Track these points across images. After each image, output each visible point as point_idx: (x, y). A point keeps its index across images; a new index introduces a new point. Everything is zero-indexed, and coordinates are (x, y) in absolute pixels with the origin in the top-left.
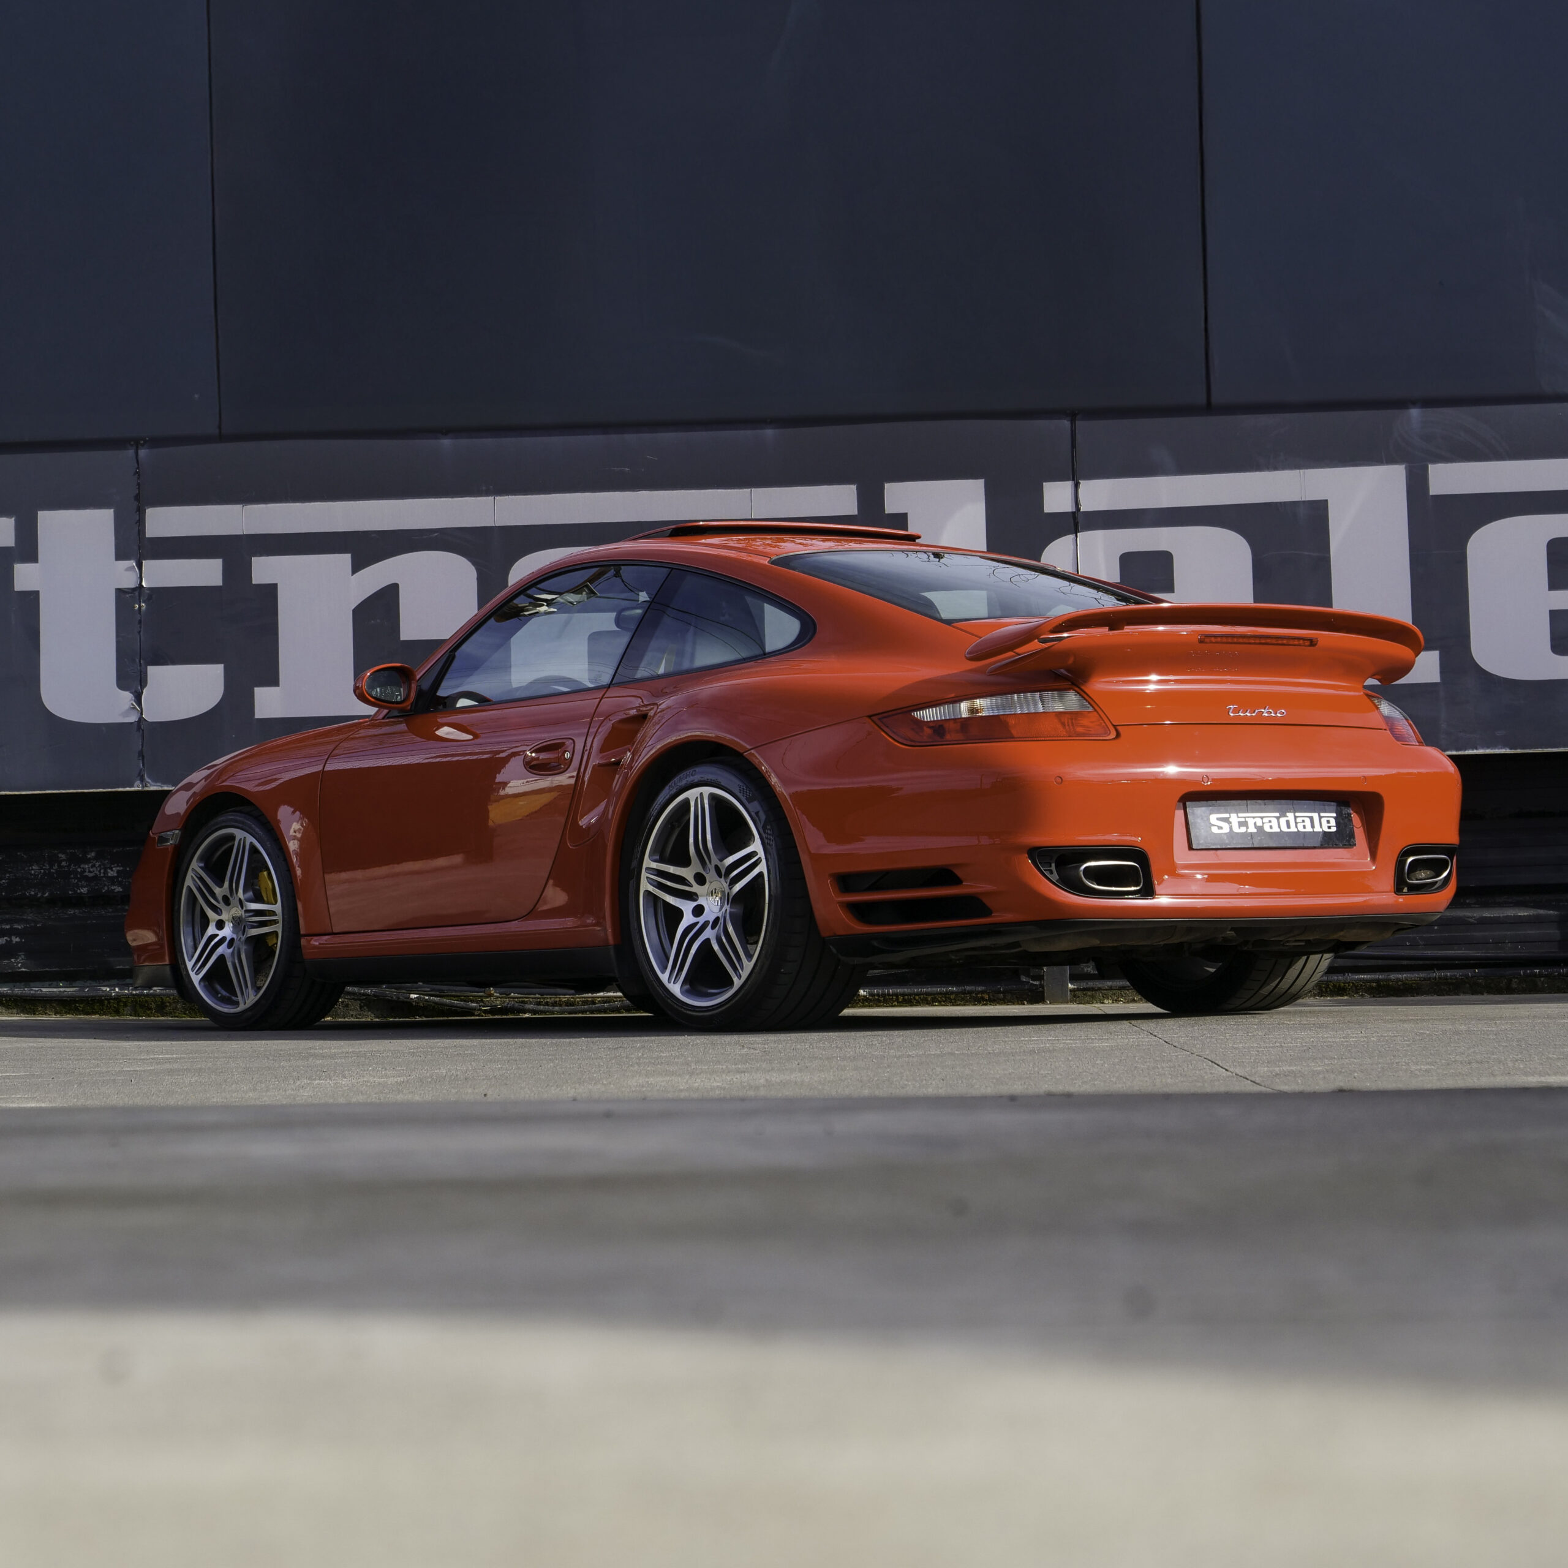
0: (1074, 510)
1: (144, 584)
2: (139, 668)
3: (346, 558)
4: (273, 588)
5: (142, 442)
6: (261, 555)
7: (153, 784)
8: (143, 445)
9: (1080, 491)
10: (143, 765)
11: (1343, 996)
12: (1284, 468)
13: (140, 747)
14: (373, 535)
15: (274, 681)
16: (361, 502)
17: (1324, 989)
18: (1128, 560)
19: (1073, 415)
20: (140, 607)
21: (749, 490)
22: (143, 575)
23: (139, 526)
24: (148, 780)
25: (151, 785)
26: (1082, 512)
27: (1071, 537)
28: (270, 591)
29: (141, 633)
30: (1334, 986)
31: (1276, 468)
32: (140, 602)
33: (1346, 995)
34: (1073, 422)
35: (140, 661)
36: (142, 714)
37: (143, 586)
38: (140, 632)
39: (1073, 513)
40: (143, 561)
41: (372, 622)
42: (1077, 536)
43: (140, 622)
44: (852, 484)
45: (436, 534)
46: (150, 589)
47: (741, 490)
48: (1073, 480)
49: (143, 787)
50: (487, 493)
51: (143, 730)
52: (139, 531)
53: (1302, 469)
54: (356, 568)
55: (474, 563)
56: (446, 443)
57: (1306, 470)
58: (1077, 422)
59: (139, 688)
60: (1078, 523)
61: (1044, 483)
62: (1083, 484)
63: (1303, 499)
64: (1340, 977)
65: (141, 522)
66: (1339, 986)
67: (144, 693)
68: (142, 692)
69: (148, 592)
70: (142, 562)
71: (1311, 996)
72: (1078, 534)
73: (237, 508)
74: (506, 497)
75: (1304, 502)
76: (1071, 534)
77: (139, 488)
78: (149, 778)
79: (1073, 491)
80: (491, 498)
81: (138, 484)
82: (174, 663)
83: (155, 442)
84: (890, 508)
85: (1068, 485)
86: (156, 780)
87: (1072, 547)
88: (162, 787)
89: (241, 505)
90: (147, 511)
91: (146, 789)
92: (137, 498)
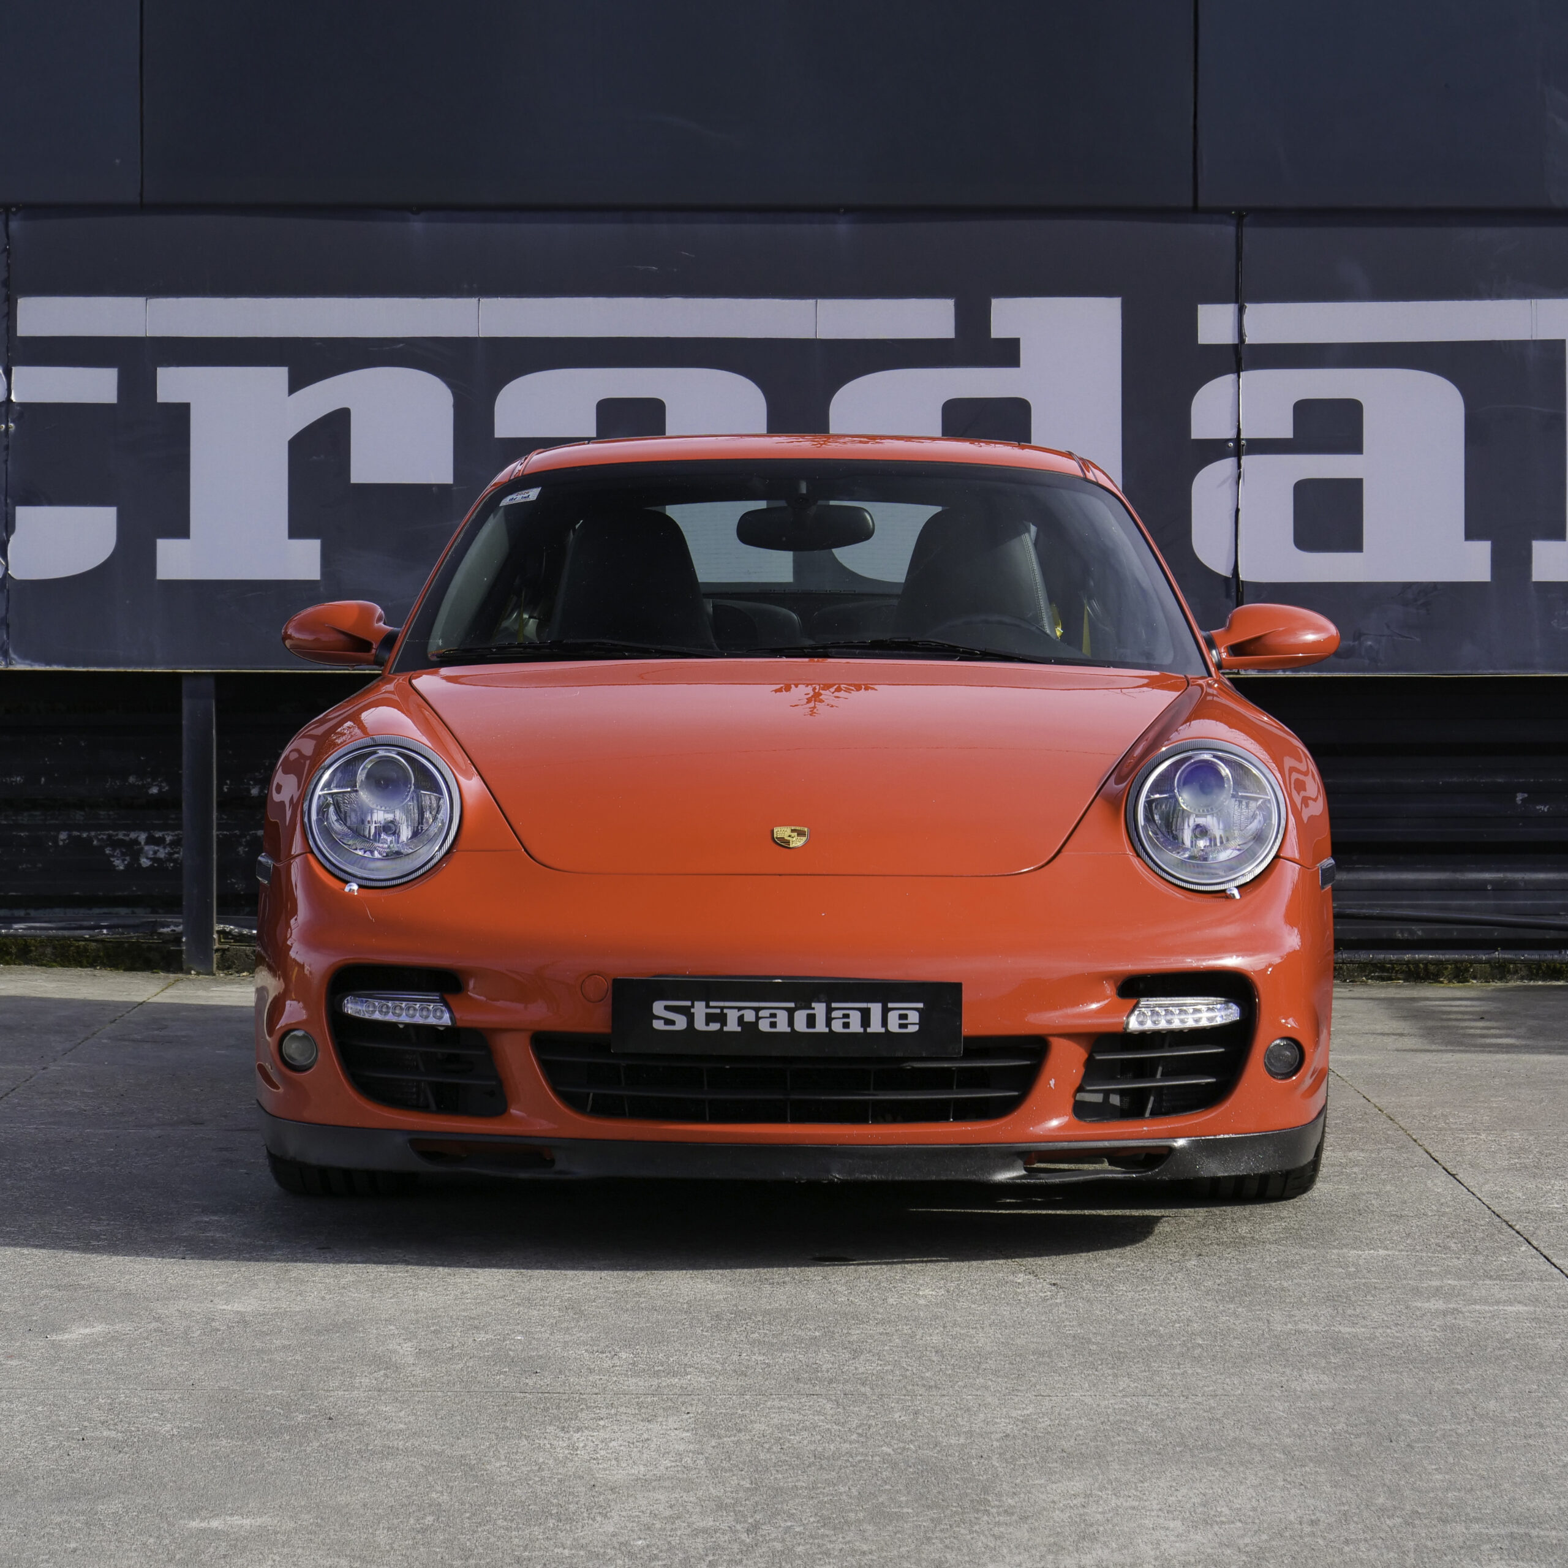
0: (1236, 342)
1: (13, 398)
2: (4, 508)
3: (281, 374)
4: (184, 409)
5: (14, 209)
6: (169, 365)
7: (19, 661)
8: (14, 214)
9: (1245, 318)
10: (8, 638)
11: (1558, 980)
12: (1509, 296)
13: (4, 612)
14: (319, 344)
15: (181, 531)
16: (302, 299)
17: (1535, 971)
18: (1304, 410)
19: (1240, 217)
20: (7, 428)
21: (811, 302)
22: (13, 386)
23: (8, 321)
24: (13, 656)
25: (18, 663)
26: (1251, 346)
27: (1230, 378)
28: (181, 413)
29: (9, 463)
30: (1548, 967)
31: (1499, 296)
32: (8, 422)
33: (1563, 979)
34: (1239, 226)
35: (6, 500)
36: (7, 569)
37: (12, 401)
38: (7, 460)
39: (1235, 346)
40: (13, 368)
41: (315, 458)
42: (1239, 377)
43: (7, 448)
44: (949, 298)
45: (401, 345)
46: (24, 406)
47: (803, 301)
48: (1236, 302)
49: (7, 665)
50: (469, 294)
51: (8, 591)
52: (8, 328)
53: (1534, 298)
54: (294, 386)
55: (450, 385)
56: (417, 226)
57: (1538, 300)
58: (1244, 229)
59: (4, 535)
60: (1241, 359)
61: (1199, 306)
62: (1250, 308)
63: (1534, 338)
64: (1556, 956)
65: (11, 316)
66: (1555, 967)
67: (10, 542)
68: (8, 541)
69: (18, 408)
70: (11, 370)
71: (1518, 979)
72: (1241, 373)
73: (140, 301)
74: (495, 299)
75: (1535, 341)
76: (1232, 372)
77: (9, 271)
78: (15, 652)
79: (1237, 318)
80: (474, 300)
81: (8, 265)
82: (50, 502)
83: (33, 210)
84: (998, 330)
85: (1230, 309)
86: (25, 656)
87: (1232, 390)
88: (31, 666)
89: (144, 298)
90: (19, 301)
91: (11, 668)
92: (6, 283)
